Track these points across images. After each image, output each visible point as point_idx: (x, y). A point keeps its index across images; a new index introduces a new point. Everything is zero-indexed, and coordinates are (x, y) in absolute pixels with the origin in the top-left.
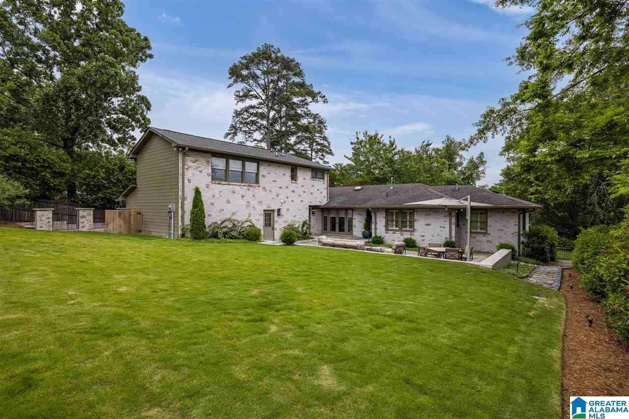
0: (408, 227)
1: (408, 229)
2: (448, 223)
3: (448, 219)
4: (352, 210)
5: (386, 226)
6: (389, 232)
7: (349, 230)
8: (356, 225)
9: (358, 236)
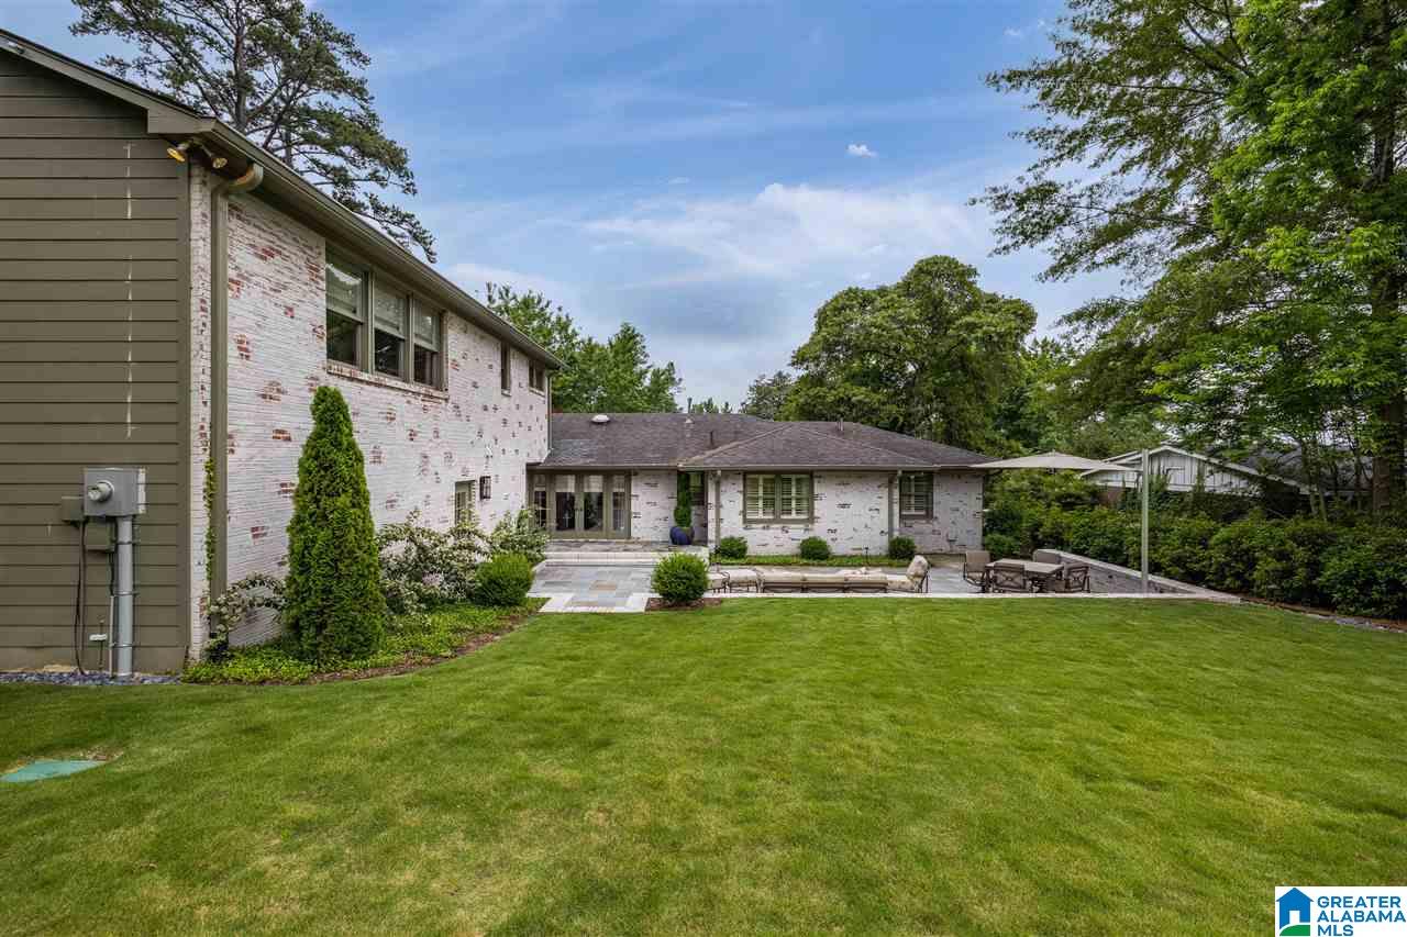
0: (794, 512)
1: (794, 515)
2: (885, 501)
3: (885, 492)
4: (628, 474)
5: (744, 513)
6: (754, 526)
7: (616, 527)
8: (639, 513)
9: (645, 539)
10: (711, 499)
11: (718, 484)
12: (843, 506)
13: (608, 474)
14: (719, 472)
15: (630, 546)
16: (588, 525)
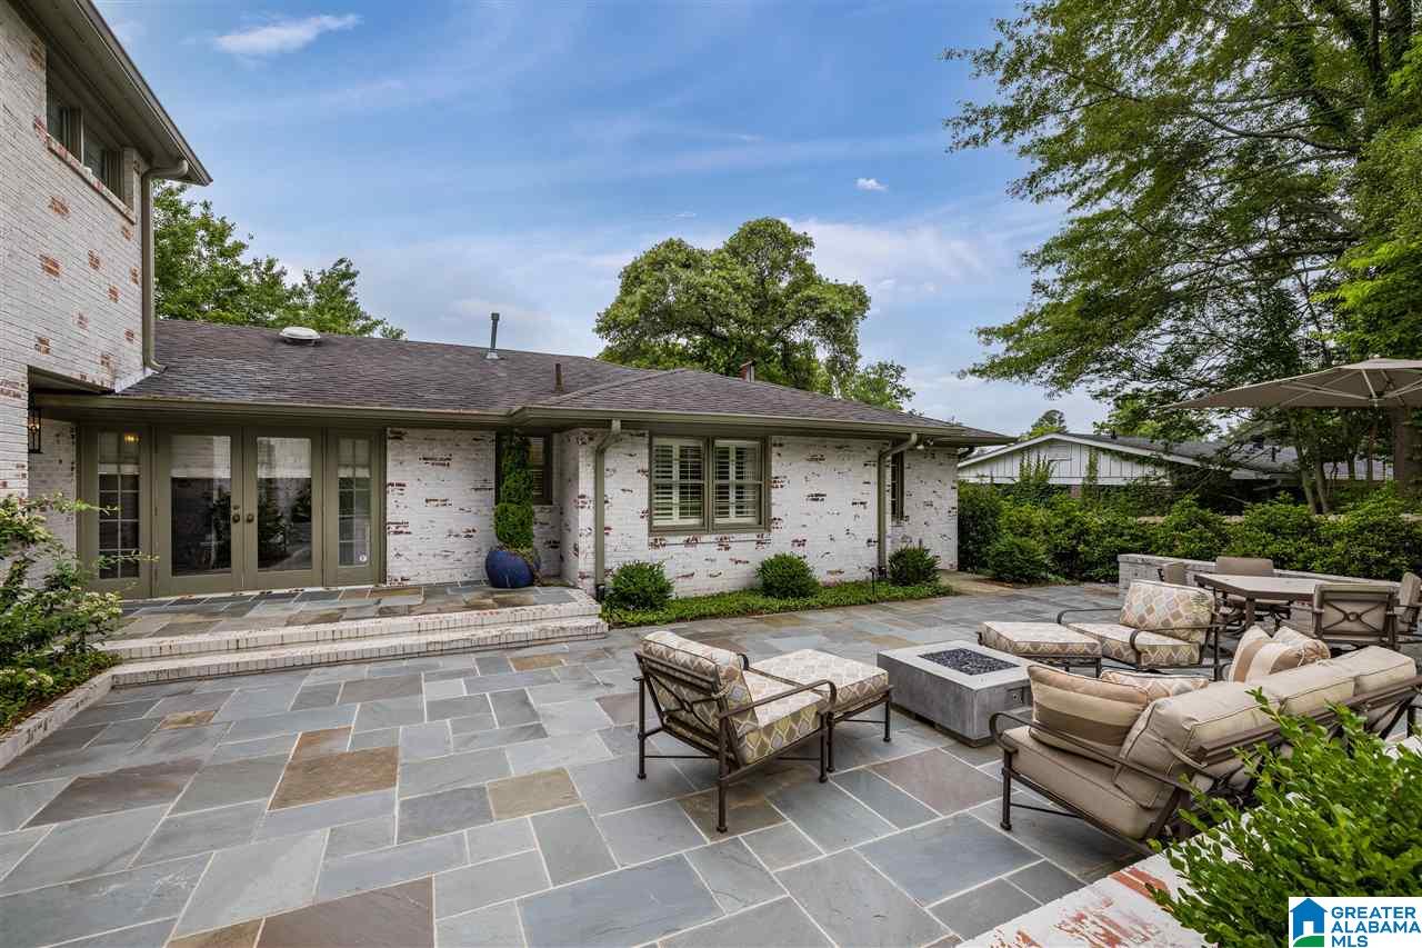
0: (733, 511)
1: (733, 518)
2: (873, 488)
4: (379, 433)
5: (649, 514)
6: (670, 539)
7: (347, 554)
8: (406, 524)
9: (423, 580)
10: (585, 485)
11: (600, 453)
12: (816, 497)
13: (323, 432)
14: (616, 425)
15: (387, 602)
16: (269, 557)
